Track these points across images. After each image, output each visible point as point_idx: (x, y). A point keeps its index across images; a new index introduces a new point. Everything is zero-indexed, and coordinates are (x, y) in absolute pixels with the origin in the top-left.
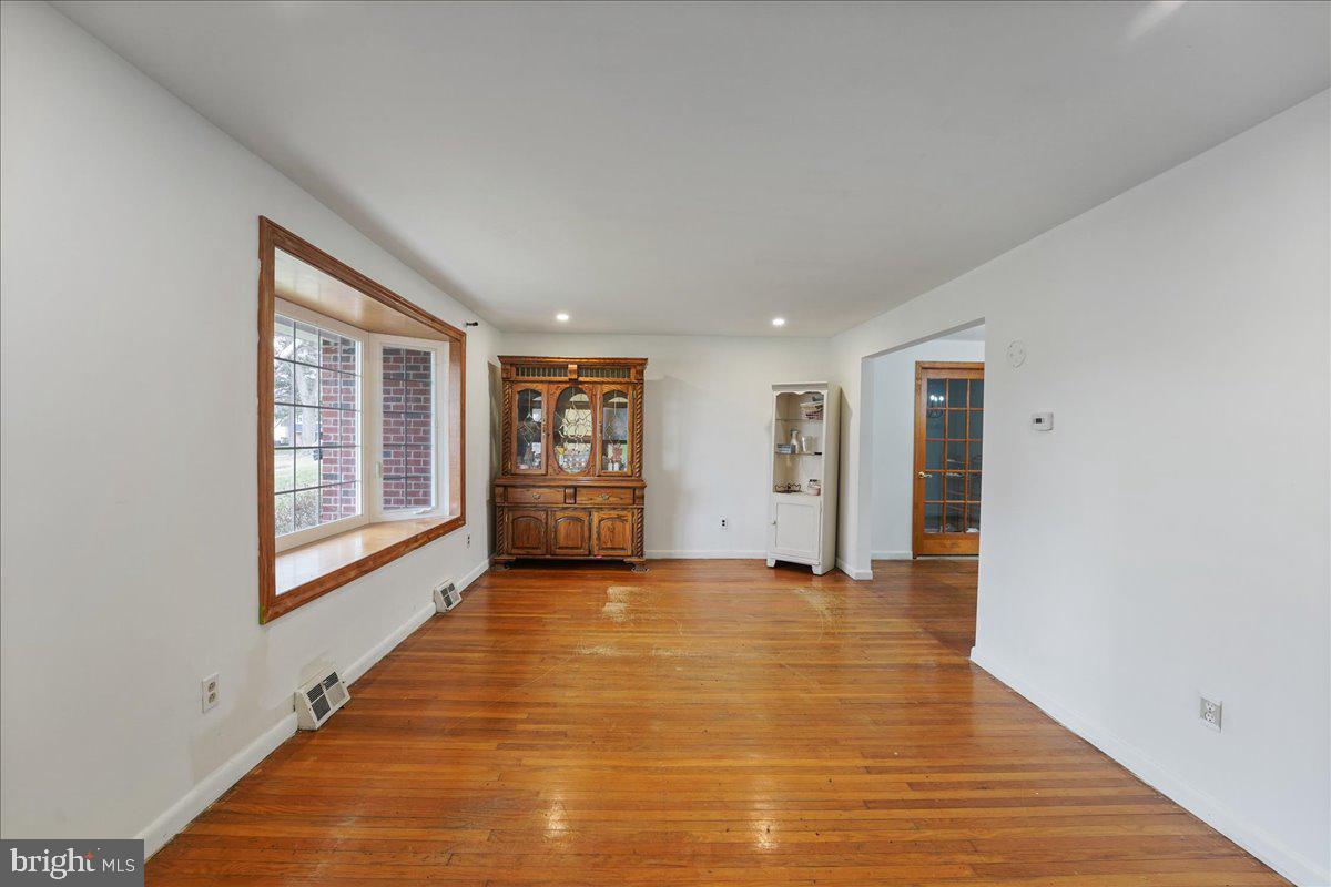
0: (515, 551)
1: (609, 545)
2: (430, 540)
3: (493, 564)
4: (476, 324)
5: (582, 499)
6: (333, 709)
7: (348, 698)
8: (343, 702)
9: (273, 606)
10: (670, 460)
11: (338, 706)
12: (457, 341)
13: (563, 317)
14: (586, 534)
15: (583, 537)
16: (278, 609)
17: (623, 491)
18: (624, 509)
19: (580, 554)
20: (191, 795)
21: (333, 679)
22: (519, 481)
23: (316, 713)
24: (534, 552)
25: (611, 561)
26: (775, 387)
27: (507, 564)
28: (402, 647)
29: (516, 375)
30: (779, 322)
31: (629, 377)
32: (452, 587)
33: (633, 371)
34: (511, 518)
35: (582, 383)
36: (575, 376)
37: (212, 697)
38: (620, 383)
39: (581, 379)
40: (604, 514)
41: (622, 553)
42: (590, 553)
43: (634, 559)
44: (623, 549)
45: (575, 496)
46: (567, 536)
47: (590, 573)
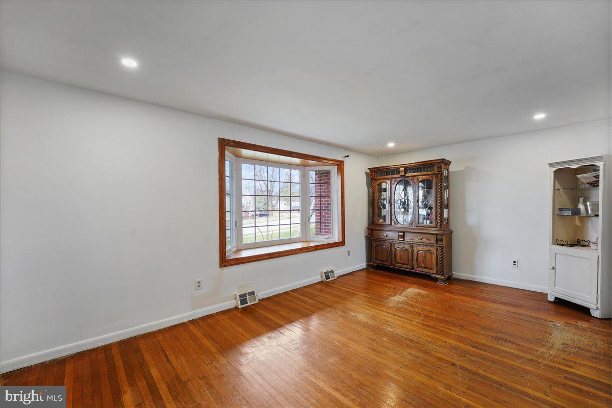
0: (378, 262)
1: (423, 265)
2: (316, 250)
3: (368, 265)
4: (348, 156)
5: (408, 238)
6: (249, 304)
7: (257, 302)
8: (254, 303)
9: (225, 262)
10: (472, 219)
11: (251, 303)
12: (340, 165)
13: (391, 145)
14: (410, 257)
15: (409, 259)
16: (226, 264)
17: (430, 236)
18: (432, 246)
19: (407, 268)
20: (190, 313)
21: (253, 293)
22: (377, 228)
23: (241, 302)
24: (385, 263)
25: (424, 274)
26: (551, 165)
27: (373, 267)
28: (295, 291)
29: (376, 176)
30: (540, 116)
31: (434, 170)
32: (332, 272)
33: (435, 167)
34: (375, 245)
35: (408, 177)
36: (403, 174)
37: (199, 286)
38: (429, 175)
39: (407, 175)
40: (419, 248)
41: (431, 271)
42: (413, 268)
43: (438, 276)
44: (431, 269)
45: (403, 236)
46: (401, 258)
47: (410, 279)
